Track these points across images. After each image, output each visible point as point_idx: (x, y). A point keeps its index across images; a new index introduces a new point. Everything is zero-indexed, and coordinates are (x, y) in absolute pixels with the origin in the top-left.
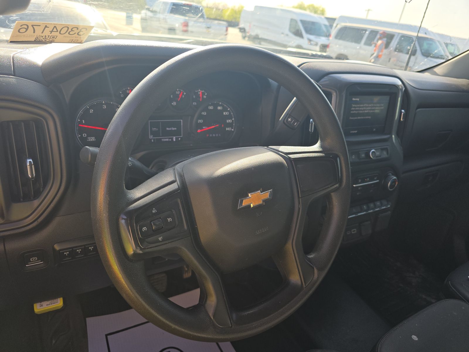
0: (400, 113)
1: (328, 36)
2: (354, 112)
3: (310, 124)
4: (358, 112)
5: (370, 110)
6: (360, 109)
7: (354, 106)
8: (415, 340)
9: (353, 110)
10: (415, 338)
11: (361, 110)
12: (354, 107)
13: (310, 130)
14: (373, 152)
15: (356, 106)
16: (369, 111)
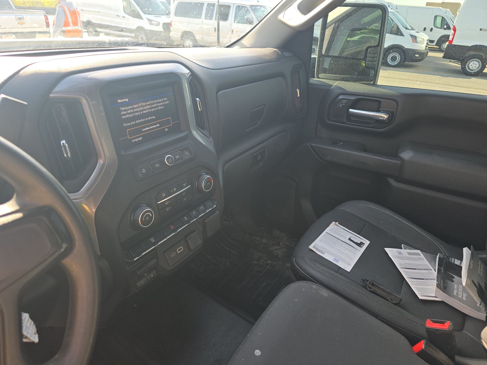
0: (194, 103)
1: (168, 14)
2: (127, 116)
3: (63, 148)
4: (133, 115)
5: (151, 108)
6: (135, 110)
7: (123, 109)
8: (258, 355)
9: (125, 115)
10: (258, 352)
11: (137, 112)
12: (124, 111)
13: (65, 155)
14: (168, 157)
15: (127, 108)
16: (150, 110)
